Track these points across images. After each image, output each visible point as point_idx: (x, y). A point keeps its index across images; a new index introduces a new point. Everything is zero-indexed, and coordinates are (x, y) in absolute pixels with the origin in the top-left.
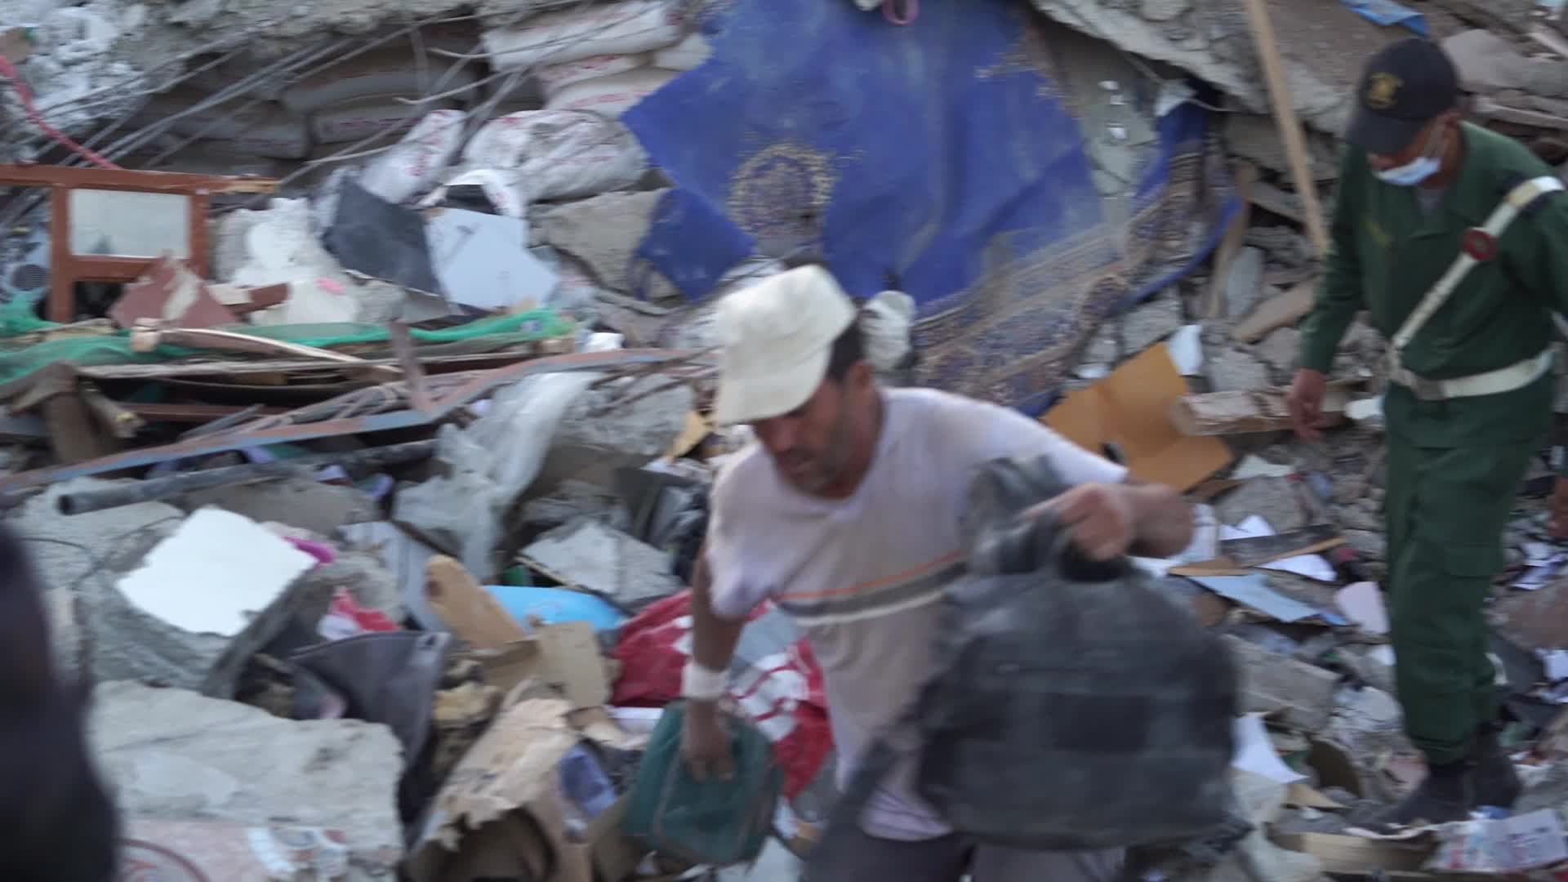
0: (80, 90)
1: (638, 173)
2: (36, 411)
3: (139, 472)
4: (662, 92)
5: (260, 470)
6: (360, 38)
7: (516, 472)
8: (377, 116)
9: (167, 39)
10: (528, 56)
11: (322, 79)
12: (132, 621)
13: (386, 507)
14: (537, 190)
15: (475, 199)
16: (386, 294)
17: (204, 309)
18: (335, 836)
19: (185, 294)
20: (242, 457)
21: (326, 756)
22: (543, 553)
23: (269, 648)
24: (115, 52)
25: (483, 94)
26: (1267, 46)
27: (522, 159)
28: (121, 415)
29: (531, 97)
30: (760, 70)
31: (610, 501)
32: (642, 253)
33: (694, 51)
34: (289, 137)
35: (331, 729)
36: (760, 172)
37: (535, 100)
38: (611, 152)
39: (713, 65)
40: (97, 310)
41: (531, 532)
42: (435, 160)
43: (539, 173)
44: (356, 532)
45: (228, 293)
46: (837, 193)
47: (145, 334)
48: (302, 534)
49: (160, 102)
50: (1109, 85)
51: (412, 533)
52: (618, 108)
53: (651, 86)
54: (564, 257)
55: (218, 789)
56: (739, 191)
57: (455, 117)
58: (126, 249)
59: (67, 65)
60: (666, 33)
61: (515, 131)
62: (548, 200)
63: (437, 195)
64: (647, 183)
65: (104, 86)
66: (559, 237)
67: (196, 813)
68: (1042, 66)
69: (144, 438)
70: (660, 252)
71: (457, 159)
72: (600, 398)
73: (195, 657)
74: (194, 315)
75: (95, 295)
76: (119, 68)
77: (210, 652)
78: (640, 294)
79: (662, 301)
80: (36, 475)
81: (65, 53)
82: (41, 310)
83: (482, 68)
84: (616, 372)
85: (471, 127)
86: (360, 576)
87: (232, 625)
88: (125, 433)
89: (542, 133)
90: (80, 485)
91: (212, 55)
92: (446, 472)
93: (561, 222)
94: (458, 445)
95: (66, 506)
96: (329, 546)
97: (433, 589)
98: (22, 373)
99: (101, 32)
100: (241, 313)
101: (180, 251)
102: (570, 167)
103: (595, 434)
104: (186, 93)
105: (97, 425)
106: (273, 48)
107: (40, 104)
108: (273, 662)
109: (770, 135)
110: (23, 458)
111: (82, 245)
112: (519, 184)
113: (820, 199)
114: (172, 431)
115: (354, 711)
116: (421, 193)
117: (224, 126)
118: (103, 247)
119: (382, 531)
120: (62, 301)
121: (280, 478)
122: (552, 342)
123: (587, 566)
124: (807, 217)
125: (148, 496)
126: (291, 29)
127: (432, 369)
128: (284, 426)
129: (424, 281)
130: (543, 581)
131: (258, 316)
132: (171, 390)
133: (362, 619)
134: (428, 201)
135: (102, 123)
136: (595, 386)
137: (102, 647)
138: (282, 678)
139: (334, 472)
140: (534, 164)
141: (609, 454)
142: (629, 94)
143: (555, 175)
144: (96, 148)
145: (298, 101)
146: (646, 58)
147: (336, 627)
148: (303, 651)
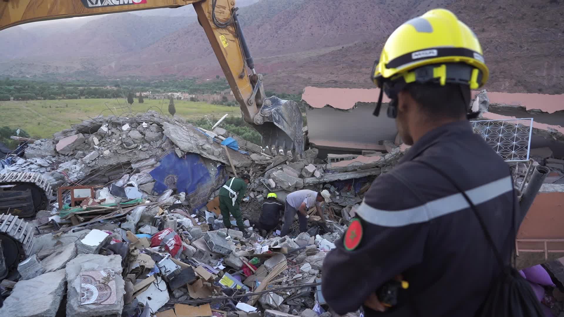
0: (76, 176)
1: (153, 180)
2: (69, 219)
3: (85, 226)
4: (154, 170)
5: (102, 223)
6: (115, 166)
7: (137, 220)
8: (118, 176)
9: (89, 168)
10: (137, 167)
11: (110, 171)
12: (83, 246)
13: (120, 226)
14: (139, 183)
15: (131, 185)
16: (119, 199)
17: (94, 203)
18: (113, 270)
19: (91, 201)
20: (99, 222)
21: (111, 260)
22: (141, 229)
23: (103, 247)
24: (80, 171)
25: (132, 171)
26: (229, 157)
27: (137, 179)
28: (82, 218)
29: (138, 171)
30: (167, 166)
31: (150, 222)
32: (153, 189)
33: (159, 164)
34: (106, 179)
35: (112, 256)
36: (167, 178)
37: (139, 172)
38: (149, 178)
39: (161, 166)
40: (79, 205)
41: (140, 227)
42: (126, 181)
43: (139, 181)
44: (115, 230)
45: (97, 201)
46: (178, 180)
47: (84, 207)
48: (108, 231)
49: (87, 176)
50: (211, 164)
51: (123, 229)
52: (148, 172)
53: (153, 169)
54: (143, 191)
55: (96, 266)
56: (165, 181)
57: (128, 175)
58: (82, 196)
59: (73, 173)
60: (155, 162)
61: (136, 176)
62: (141, 184)
63: (126, 185)
64: (154, 181)
65: (79, 175)
66: (142, 189)
67: (93, 270)
68: (203, 162)
69: (84, 221)
70: (155, 189)
71: (129, 180)
72: (147, 209)
73: (92, 249)
74: (92, 204)
75: (78, 203)
76: (81, 172)
77: (95, 248)
78: (153, 195)
79: (157, 196)
80: (69, 228)
81: (73, 171)
82: (70, 206)
83: (132, 168)
84: (149, 206)
85: (130, 177)
86: (116, 235)
87: (98, 244)
88: (82, 221)
89: (139, 176)
90: (76, 228)
91: (94, 170)
92: (128, 221)
93: (143, 187)
94: (129, 217)
95: (74, 231)
96: (112, 232)
97: (127, 235)
98: (67, 214)
99: (78, 168)
100: (99, 203)
101: (90, 196)
102: (143, 180)
103: (146, 213)
104: (91, 175)
105: (79, 220)
106: (103, 168)
107: (70, 178)
108: (104, 248)
109: (169, 174)
110: (68, 226)
111: (76, 196)
112: (137, 183)
113: (176, 181)
114: (89, 220)
115: (115, 253)
116: (124, 185)
117: (96, 179)
118: (79, 196)
119: (119, 229)
120: (73, 204)
121: (104, 224)
122: (140, 203)
123: (147, 230)
124: (174, 184)
125: (86, 228)
126: (105, 166)
127: (123, 208)
128: (104, 217)
129: (125, 196)
130: (141, 233)
131: (102, 203)
132: (89, 214)
133: (116, 241)
134: (125, 186)
135: (79, 180)
136: (146, 208)
137: (79, 250)
138: (105, 250)
139: (112, 222)
140: (139, 180)
141: (149, 216)
142: (151, 170)
143: (141, 181)
144: (78, 183)
145: (107, 175)
146: (152, 166)
147: (112, 243)
148: (108, 246)
